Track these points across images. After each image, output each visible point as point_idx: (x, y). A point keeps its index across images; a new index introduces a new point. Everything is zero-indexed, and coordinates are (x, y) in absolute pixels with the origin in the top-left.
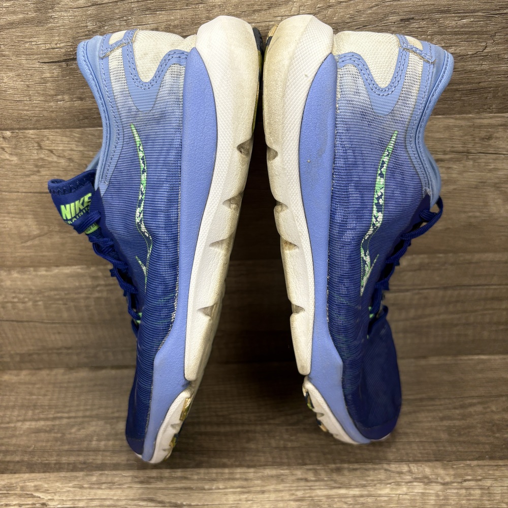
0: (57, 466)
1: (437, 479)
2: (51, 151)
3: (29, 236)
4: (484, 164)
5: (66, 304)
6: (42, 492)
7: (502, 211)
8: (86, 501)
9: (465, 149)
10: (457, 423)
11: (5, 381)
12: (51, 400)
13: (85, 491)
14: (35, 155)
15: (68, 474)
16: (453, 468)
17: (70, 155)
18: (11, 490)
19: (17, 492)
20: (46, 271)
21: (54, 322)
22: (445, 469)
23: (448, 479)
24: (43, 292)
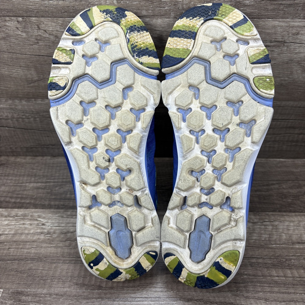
0: (49, 206)
1: (250, 220)
2: (45, 31)
3: (32, 81)
4: (293, 49)
6: (42, 218)
7: (300, 78)
8: (65, 224)
9: (283, 40)
10: (264, 193)
11: (18, 162)
12: (44, 172)
13: (64, 219)
14: (36, 33)
15: (55, 210)
16: (259, 215)
17: (56, 34)
18: (25, 217)
19: (28, 218)
20: (41, 101)
21: (45, 130)
22: (254, 215)
23: (256, 221)
24: (39, 113)
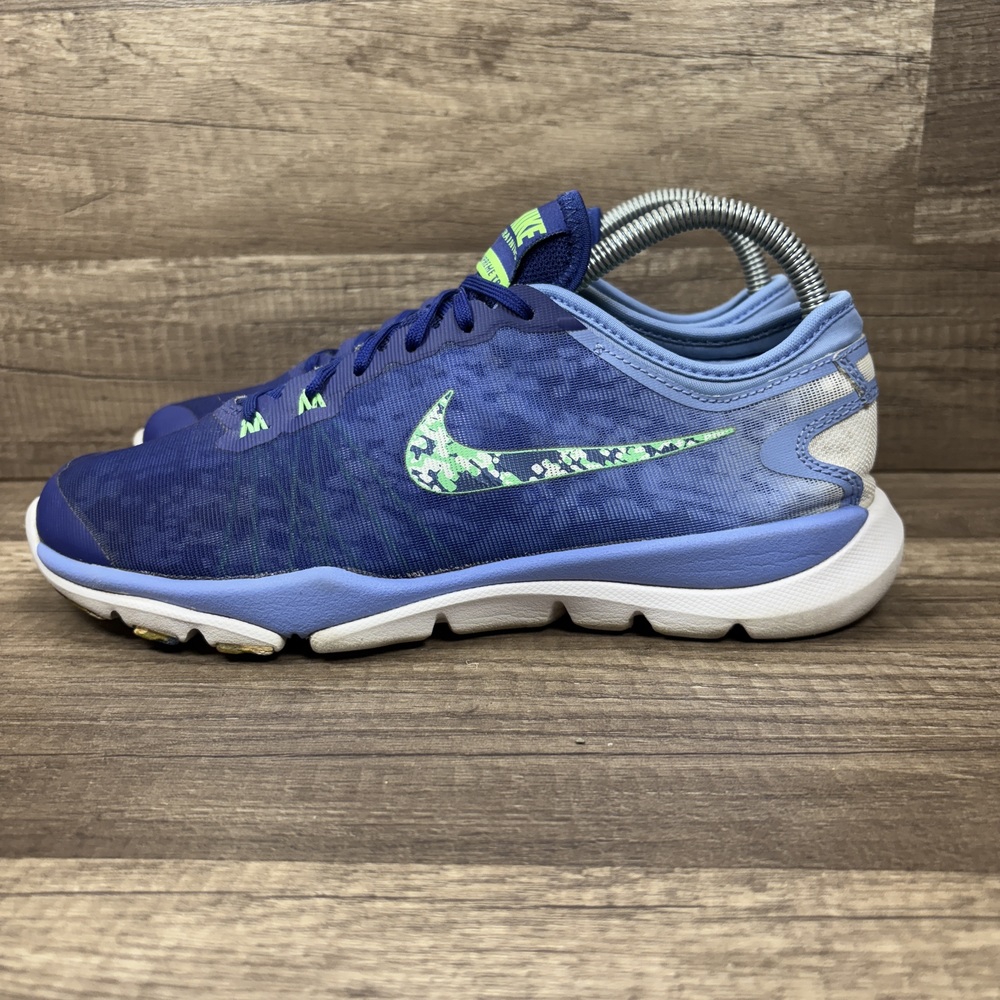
2: (127, 45)
3: (79, 199)
4: (776, 75)
5: (122, 337)
7: (820, 165)
9: (744, 48)
20: (98, 267)
21: (99, 374)
24: (87, 310)
